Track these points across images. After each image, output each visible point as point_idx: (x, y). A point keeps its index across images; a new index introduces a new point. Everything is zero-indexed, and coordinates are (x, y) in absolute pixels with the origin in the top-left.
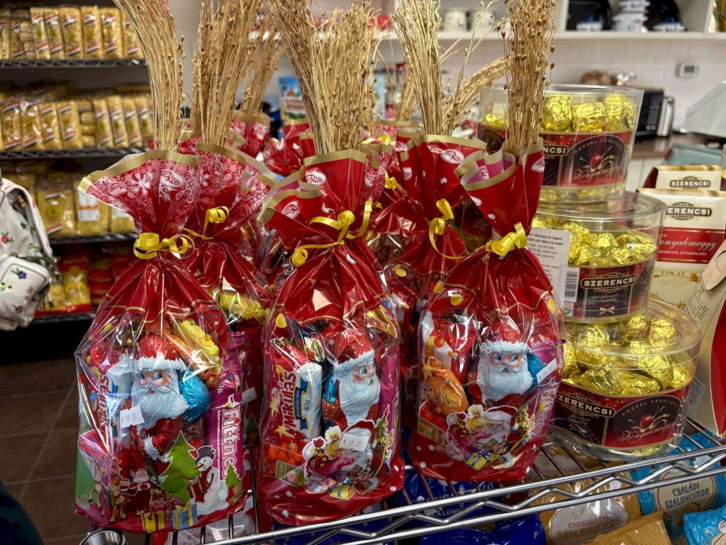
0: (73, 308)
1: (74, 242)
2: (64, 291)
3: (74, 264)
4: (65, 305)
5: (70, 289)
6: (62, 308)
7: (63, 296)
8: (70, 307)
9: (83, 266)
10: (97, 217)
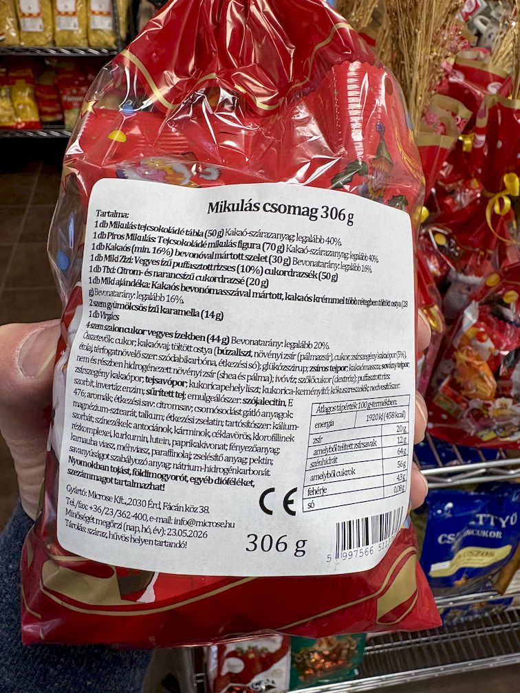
0: (23, 125)
1: (18, 54)
2: (13, 105)
3: (20, 78)
4: (14, 121)
5: (19, 105)
6: (12, 124)
7: (12, 112)
8: (20, 124)
9: (29, 80)
10: (41, 27)
